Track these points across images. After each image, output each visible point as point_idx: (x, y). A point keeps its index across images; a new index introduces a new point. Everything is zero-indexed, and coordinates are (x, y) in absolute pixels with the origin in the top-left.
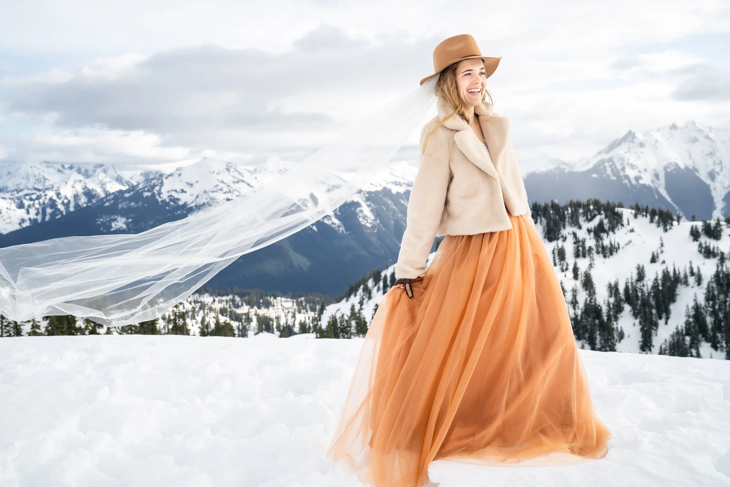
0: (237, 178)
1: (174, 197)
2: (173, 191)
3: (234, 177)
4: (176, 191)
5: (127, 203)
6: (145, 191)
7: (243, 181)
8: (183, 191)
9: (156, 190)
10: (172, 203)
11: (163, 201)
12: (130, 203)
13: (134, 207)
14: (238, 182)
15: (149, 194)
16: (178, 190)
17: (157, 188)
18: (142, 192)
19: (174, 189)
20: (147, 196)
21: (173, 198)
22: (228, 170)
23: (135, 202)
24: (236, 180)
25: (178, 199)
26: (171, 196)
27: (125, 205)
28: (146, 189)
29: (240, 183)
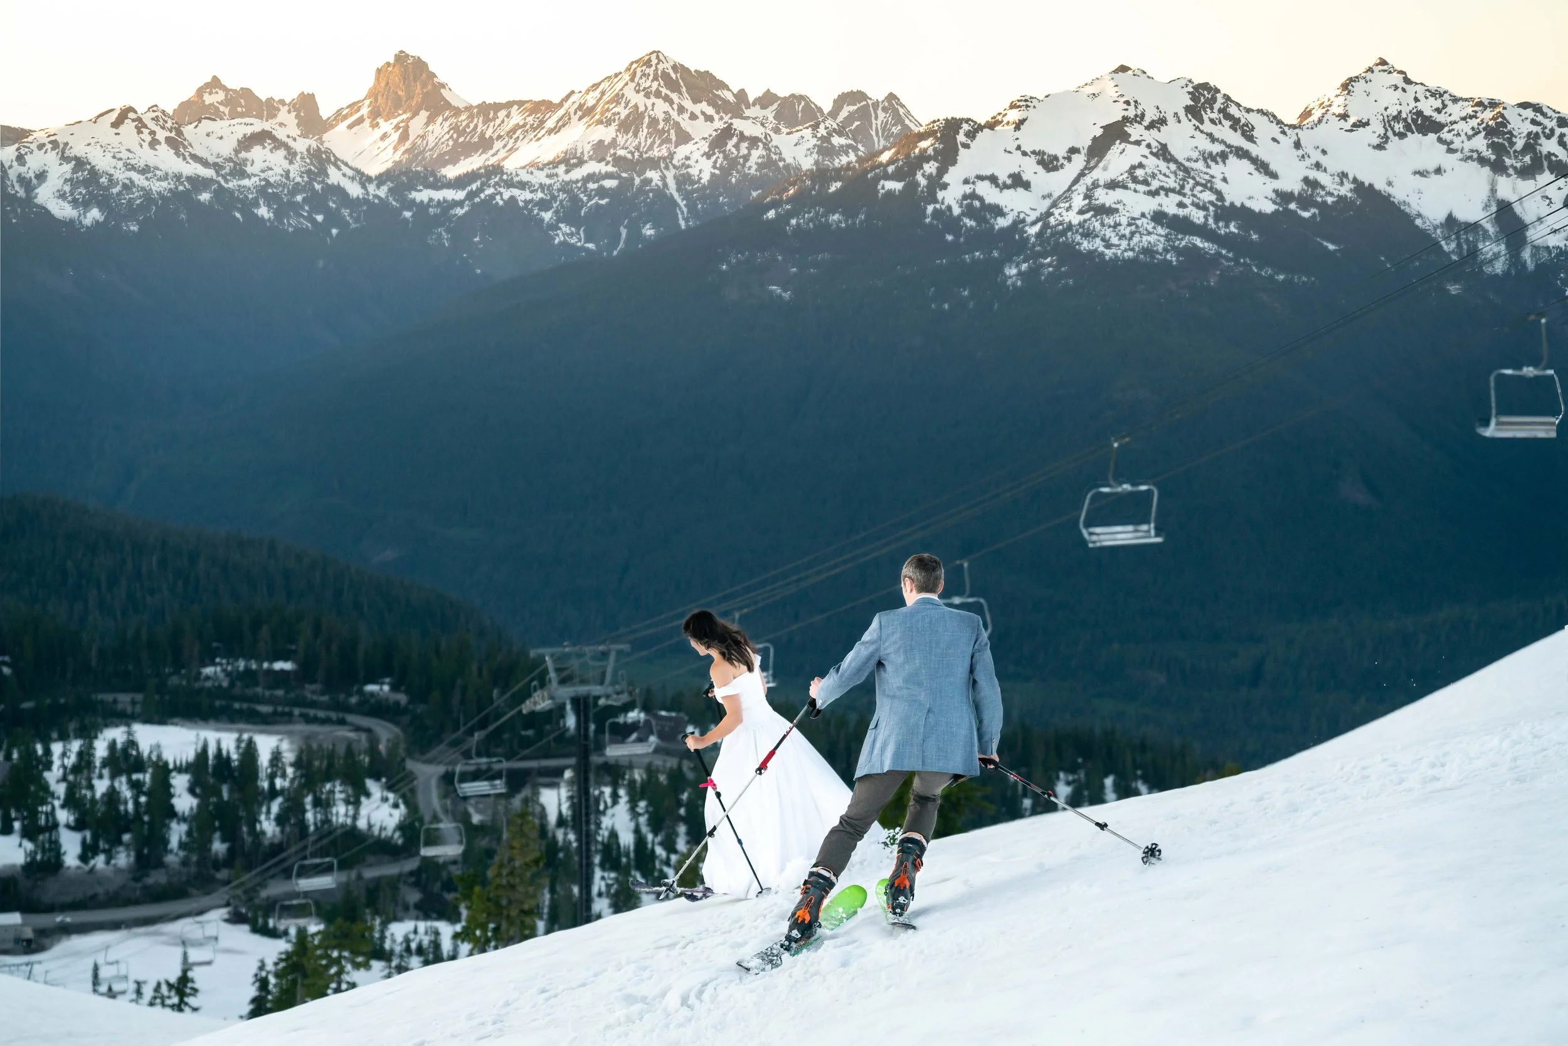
0: (1223, 142)
1: (981, 199)
2: (981, 178)
3: (1212, 138)
4: (993, 179)
5: (817, 213)
6: (887, 177)
7: (1242, 154)
8: (1018, 182)
9: (923, 175)
10: (969, 223)
11: (943, 215)
12: (826, 215)
13: (838, 227)
14: (1224, 156)
15: (896, 186)
16: (1003, 177)
17: (931, 168)
18: (877, 179)
19: (987, 172)
20: (890, 193)
21: (977, 204)
22: (1193, 112)
23: (843, 214)
24: (1217, 148)
25: (998, 211)
26: (973, 196)
27: (811, 220)
28: (891, 169)
29: (1232, 160)
